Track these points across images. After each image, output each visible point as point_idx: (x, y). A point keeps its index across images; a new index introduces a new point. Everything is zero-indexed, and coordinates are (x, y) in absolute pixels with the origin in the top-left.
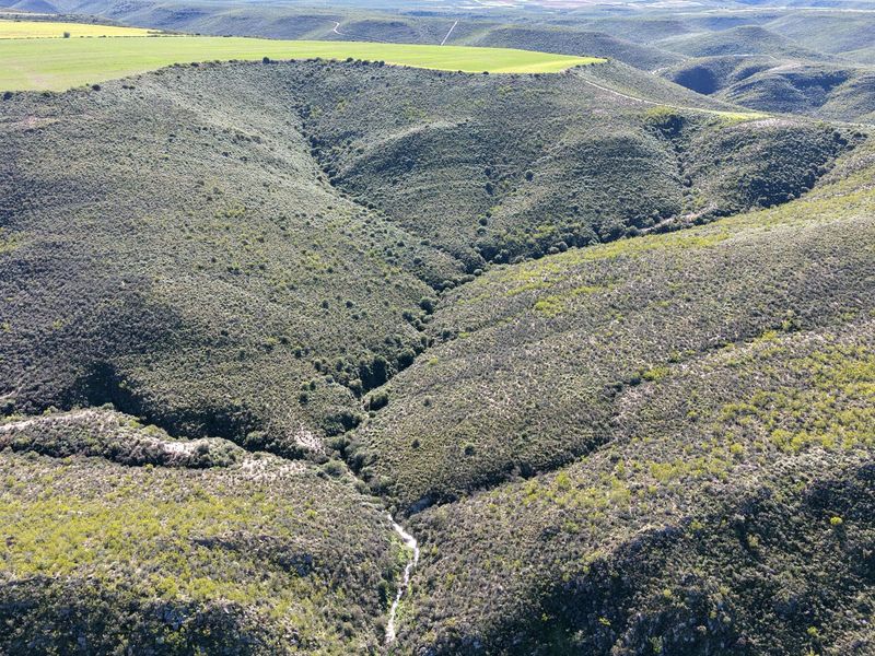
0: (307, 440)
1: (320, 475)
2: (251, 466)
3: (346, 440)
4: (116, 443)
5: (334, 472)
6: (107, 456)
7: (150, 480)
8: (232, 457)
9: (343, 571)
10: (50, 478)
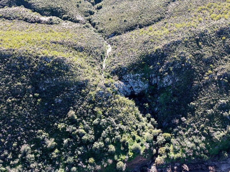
0: (79, 18)
1: (84, 27)
2: (64, 24)
3: (90, 18)
4: (26, 17)
5: (87, 26)
6: (24, 20)
7: (37, 27)
8: (59, 22)
9: (91, 51)
10: (9, 25)
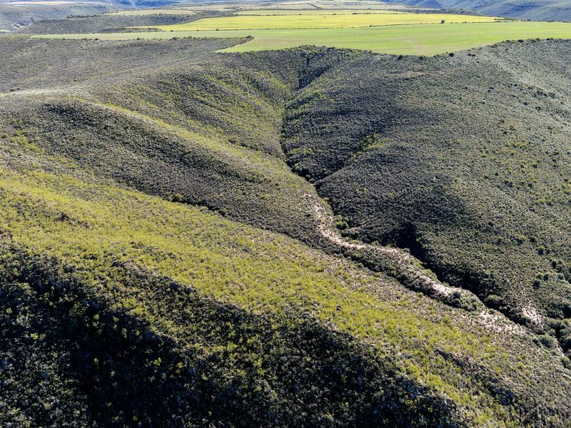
0: (531, 314)
1: (535, 341)
2: (485, 317)
3: (563, 324)
5: (547, 344)
7: (419, 302)
8: (475, 306)
9: (535, 415)
